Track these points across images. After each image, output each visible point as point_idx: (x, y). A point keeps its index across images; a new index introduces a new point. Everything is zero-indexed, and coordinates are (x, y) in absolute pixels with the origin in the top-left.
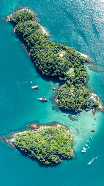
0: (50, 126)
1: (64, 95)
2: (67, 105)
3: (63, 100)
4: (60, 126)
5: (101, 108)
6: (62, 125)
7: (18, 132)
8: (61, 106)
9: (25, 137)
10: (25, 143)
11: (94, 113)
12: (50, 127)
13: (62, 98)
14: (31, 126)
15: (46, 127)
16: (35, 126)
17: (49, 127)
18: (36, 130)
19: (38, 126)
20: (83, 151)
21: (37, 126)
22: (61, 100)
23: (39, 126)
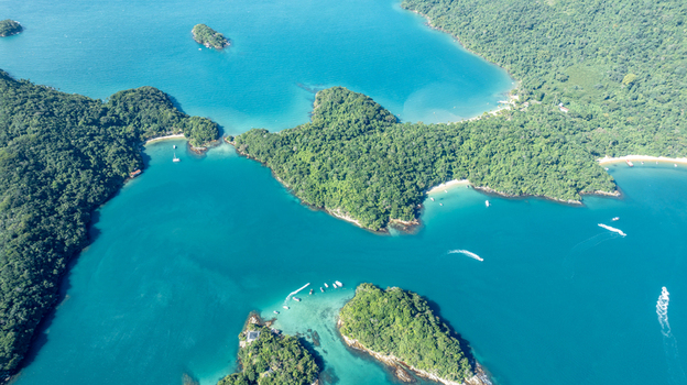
0: (367, 353)
1: (291, 373)
2: (302, 356)
3: (301, 367)
4: (346, 338)
5: (253, 319)
6: (343, 341)
8: (315, 365)
9: (432, 354)
10: (439, 343)
11: (273, 321)
12: (369, 350)
13: (299, 374)
14: (409, 380)
15: (379, 355)
16: (400, 374)
17: (371, 352)
18: (404, 364)
19: (392, 370)
20: (340, 284)
21: (395, 370)
22: (305, 374)
23: (390, 368)
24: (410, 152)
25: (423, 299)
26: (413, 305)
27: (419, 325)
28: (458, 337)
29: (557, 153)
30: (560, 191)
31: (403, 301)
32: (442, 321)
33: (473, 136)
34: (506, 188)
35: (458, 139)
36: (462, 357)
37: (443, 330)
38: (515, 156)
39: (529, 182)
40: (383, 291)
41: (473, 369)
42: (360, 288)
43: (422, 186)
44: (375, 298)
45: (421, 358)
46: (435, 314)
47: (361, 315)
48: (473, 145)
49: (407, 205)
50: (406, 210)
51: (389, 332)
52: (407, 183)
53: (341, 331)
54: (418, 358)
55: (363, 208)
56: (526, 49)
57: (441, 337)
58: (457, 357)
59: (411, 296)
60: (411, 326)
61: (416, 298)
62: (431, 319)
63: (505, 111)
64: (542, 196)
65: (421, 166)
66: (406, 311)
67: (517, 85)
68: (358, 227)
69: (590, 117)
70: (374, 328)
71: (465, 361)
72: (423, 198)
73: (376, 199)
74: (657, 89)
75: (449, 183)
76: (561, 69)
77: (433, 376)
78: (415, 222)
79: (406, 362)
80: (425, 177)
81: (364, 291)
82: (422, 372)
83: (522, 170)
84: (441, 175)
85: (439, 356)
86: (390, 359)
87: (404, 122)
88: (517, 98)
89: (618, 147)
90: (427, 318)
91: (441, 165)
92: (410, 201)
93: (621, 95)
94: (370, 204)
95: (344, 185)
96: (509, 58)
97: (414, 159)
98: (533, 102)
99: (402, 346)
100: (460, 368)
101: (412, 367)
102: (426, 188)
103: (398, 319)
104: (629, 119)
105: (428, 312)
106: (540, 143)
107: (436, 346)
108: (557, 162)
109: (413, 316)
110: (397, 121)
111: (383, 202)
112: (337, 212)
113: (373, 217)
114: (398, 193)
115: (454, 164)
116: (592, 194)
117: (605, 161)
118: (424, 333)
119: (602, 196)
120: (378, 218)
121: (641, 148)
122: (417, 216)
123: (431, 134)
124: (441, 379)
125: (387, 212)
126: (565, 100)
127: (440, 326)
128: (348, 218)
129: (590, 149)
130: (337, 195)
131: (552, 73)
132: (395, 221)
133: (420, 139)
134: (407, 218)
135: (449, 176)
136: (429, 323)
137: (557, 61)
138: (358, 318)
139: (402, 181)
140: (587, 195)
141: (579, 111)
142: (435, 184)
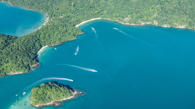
4: (36, 106)
7: (70, 99)
9: (62, 94)
10: (62, 90)
12: (45, 104)
14: (59, 104)
15: (48, 104)
16: (56, 104)
18: (56, 101)
19: (54, 105)
20: (25, 93)
24: (26, 45)
25: (52, 82)
26: (50, 85)
27: (54, 89)
28: (66, 86)
29: (65, 29)
30: (71, 38)
31: (47, 86)
32: (59, 84)
33: (42, 33)
34: (58, 43)
35: (38, 36)
36: (69, 90)
37: (61, 86)
38: (56, 33)
39: (62, 39)
40: (39, 87)
41: (73, 91)
42: (32, 90)
43: (35, 53)
44: (38, 90)
45: (60, 97)
46: (57, 84)
47: (37, 97)
48: (43, 35)
49: (33, 60)
50: (34, 61)
51: (47, 96)
52: (30, 54)
53: (33, 105)
54: (59, 97)
55: (20, 68)
56: (44, 4)
57: (62, 89)
58: (68, 91)
59: (48, 84)
60: (52, 91)
61: (50, 83)
62: (57, 86)
63: (47, 23)
64: (67, 41)
65: (31, 47)
66: (49, 88)
67: (47, 14)
68: (21, 74)
69: (69, 17)
70: (42, 98)
71: (70, 90)
72: (37, 56)
73: (23, 63)
74: (80, 5)
75: (42, 49)
76: (56, 7)
77: (65, 99)
78: (38, 63)
79: (56, 100)
80: (34, 50)
81: (34, 90)
82: (62, 100)
83: (59, 36)
84: (39, 47)
85: (64, 93)
86: (52, 103)
87: (19, 37)
88: (48, 18)
89: (78, 21)
90: (55, 86)
91: (37, 45)
92: (34, 59)
93: (73, 9)
94: (22, 65)
95: (9, 64)
96: (41, 8)
97: (28, 47)
98: (53, 18)
99: (53, 97)
100: (70, 93)
101: (58, 101)
102: (36, 53)
103: (48, 92)
104: (78, 14)
105: (55, 85)
106: (60, 28)
107: (62, 91)
108: (67, 31)
109: (51, 88)
110: (17, 38)
111: (25, 63)
112: (12, 73)
113: (25, 68)
114: (29, 58)
115: (40, 43)
116: (78, 35)
117: (77, 26)
118: (57, 90)
119: (80, 35)
120: (26, 68)
121: (83, 20)
122: (38, 62)
123: (29, 37)
124: (67, 99)
125: (28, 65)
126: (61, 14)
127: (60, 86)
128: (17, 73)
129: (72, 24)
130: (9, 68)
131: (54, 9)
132: (32, 66)
133: (27, 40)
134: (35, 64)
135: (41, 46)
136: (57, 87)
137: (54, 5)
138: (36, 98)
139: (28, 54)
140: (77, 36)
141: (65, 16)
142: (38, 51)
